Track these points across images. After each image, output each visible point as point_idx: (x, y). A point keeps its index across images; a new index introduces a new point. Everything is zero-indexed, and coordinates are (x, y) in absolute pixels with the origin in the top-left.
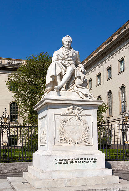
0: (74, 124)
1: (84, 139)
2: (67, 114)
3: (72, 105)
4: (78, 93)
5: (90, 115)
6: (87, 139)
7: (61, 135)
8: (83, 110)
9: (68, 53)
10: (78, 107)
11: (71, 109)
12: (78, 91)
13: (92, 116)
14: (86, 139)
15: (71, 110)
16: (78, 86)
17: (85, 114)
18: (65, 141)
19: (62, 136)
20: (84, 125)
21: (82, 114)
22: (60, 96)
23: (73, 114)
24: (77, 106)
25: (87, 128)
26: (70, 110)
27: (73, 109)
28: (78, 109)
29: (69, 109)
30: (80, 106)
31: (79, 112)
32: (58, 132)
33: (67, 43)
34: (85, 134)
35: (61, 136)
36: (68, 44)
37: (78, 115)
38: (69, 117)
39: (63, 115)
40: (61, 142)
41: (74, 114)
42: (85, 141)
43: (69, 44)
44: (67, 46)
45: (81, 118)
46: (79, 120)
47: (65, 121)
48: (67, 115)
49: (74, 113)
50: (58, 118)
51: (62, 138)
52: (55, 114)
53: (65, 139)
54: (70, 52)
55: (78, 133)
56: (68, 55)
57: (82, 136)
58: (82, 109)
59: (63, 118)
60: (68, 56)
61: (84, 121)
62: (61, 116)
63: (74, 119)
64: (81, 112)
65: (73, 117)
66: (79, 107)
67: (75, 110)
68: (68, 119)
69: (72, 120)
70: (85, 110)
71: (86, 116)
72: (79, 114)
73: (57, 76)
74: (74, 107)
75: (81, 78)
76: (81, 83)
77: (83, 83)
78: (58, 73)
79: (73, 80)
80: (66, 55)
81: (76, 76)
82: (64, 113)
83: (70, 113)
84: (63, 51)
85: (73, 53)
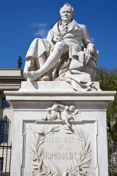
0: (62, 139)
1: (81, 170)
2: (47, 119)
4: (69, 83)
5: (92, 122)
6: (87, 170)
7: (35, 161)
8: (77, 113)
9: (65, 27)
10: (67, 107)
11: (54, 110)
12: (71, 79)
13: (96, 123)
14: (83, 169)
16: (73, 71)
17: (81, 120)
18: (42, 173)
19: (37, 163)
20: (80, 141)
21: (76, 120)
22: (37, 88)
23: (57, 120)
24: (65, 105)
25: (87, 146)
26: (53, 112)
27: (58, 111)
28: (68, 110)
29: (50, 112)
30: (72, 104)
31: (70, 116)
32: (29, 156)
33: (65, 14)
34: (83, 158)
35: (35, 163)
36: (66, 15)
37: (66, 121)
38: (50, 127)
39: (39, 123)
40: (34, 173)
41: (61, 121)
42: (81, 172)
43: (69, 14)
44: (65, 19)
45: (74, 127)
46: (70, 132)
47: (42, 134)
48: (46, 121)
49: (61, 118)
50: (31, 129)
51: (36, 167)
52: (25, 122)
53: (43, 167)
54: (69, 25)
55: (68, 156)
56: (66, 29)
57: (76, 163)
58: (76, 111)
59: (40, 128)
60: (66, 31)
61: (80, 134)
62: (36, 123)
63: (60, 131)
64: (74, 117)
65: (59, 127)
66: (69, 106)
67: (62, 112)
68: (50, 130)
69: (58, 132)
70: (81, 112)
71: (84, 124)
72: (70, 121)
73: (39, 57)
74: (59, 107)
75: (79, 58)
76: (79, 67)
77: (82, 67)
78: (40, 52)
79: (66, 62)
80: (63, 31)
81: (70, 57)
82: (42, 119)
83: (52, 118)
84: (60, 26)
85: (73, 27)
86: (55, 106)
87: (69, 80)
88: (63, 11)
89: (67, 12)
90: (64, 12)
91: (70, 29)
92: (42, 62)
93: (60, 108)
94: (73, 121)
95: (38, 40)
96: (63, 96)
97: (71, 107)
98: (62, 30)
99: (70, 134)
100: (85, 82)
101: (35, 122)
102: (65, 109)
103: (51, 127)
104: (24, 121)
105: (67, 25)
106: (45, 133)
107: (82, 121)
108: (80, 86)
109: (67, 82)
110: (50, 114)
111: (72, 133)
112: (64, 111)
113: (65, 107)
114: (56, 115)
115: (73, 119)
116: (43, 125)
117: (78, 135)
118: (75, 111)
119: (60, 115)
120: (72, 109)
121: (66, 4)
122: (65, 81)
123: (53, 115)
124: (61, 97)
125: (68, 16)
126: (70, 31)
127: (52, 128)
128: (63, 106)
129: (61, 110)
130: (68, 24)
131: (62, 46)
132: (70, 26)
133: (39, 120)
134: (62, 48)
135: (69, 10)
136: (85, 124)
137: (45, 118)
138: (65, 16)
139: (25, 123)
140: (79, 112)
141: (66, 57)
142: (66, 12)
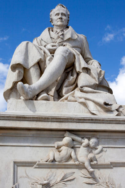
2: (54, 160)
3: (67, 133)
4: (84, 104)
8: (102, 151)
9: (60, 34)
10: (86, 141)
11: (67, 145)
12: (86, 99)
15: (65, 151)
16: (86, 89)
17: (107, 161)
21: (100, 162)
23: (71, 162)
27: (73, 148)
28: (88, 146)
29: (59, 148)
31: (91, 155)
33: (60, 16)
36: (61, 18)
37: (87, 164)
39: (41, 166)
41: (77, 163)
43: (64, 17)
44: (59, 23)
45: (97, 173)
46: (91, 181)
47: (48, 186)
48: (53, 164)
49: (77, 159)
50: (28, 177)
52: (17, 164)
56: (61, 37)
58: (100, 147)
59: (42, 175)
61: (108, 184)
62: (36, 168)
63: (75, 179)
64: (97, 156)
65: (74, 173)
66: (89, 140)
67: (77, 149)
68: (59, 179)
69: (72, 182)
70: (107, 149)
71: (112, 168)
72: (92, 163)
73: (31, 68)
74: (73, 140)
75: (92, 71)
76: (93, 84)
77: (97, 84)
78: (32, 61)
79: (72, 77)
80: (57, 39)
81: (78, 69)
82: (46, 160)
83: (62, 158)
84: (51, 32)
85: (72, 34)
86: (67, 139)
87: (82, 100)
88: (55, 13)
89: (62, 14)
90: (58, 14)
91: (68, 36)
92: (36, 75)
93: (75, 143)
94: (97, 163)
95: (27, 43)
96: (80, 124)
97: (93, 141)
98: (55, 38)
99: (92, 184)
100: (110, 104)
101: (35, 166)
102: (84, 144)
103: (62, 173)
104: (15, 163)
105: (62, 31)
106: (52, 183)
107: (110, 163)
108: (102, 110)
109: (81, 103)
110: (60, 152)
111: (95, 182)
112: (82, 147)
113: (83, 140)
114: (69, 153)
115: (96, 160)
116: (48, 170)
117: (105, 186)
118: (98, 147)
119: (76, 154)
120: (93, 144)
121: (61, 5)
122: (77, 102)
123: (65, 154)
124: (78, 124)
125: (63, 20)
126: (67, 39)
127: (63, 175)
128: (79, 139)
129: (76, 146)
130: (64, 30)
131: (68, 53)
132: (67, 33)
133: (41, 162)
134: (67, 55)
135: (64, 12)
136: (114, 168)
137: (52, 158)
138: (59, 20)
139: (18, 166)
140: (105, 149)
141: (70, 71)
142: (60, 15)
